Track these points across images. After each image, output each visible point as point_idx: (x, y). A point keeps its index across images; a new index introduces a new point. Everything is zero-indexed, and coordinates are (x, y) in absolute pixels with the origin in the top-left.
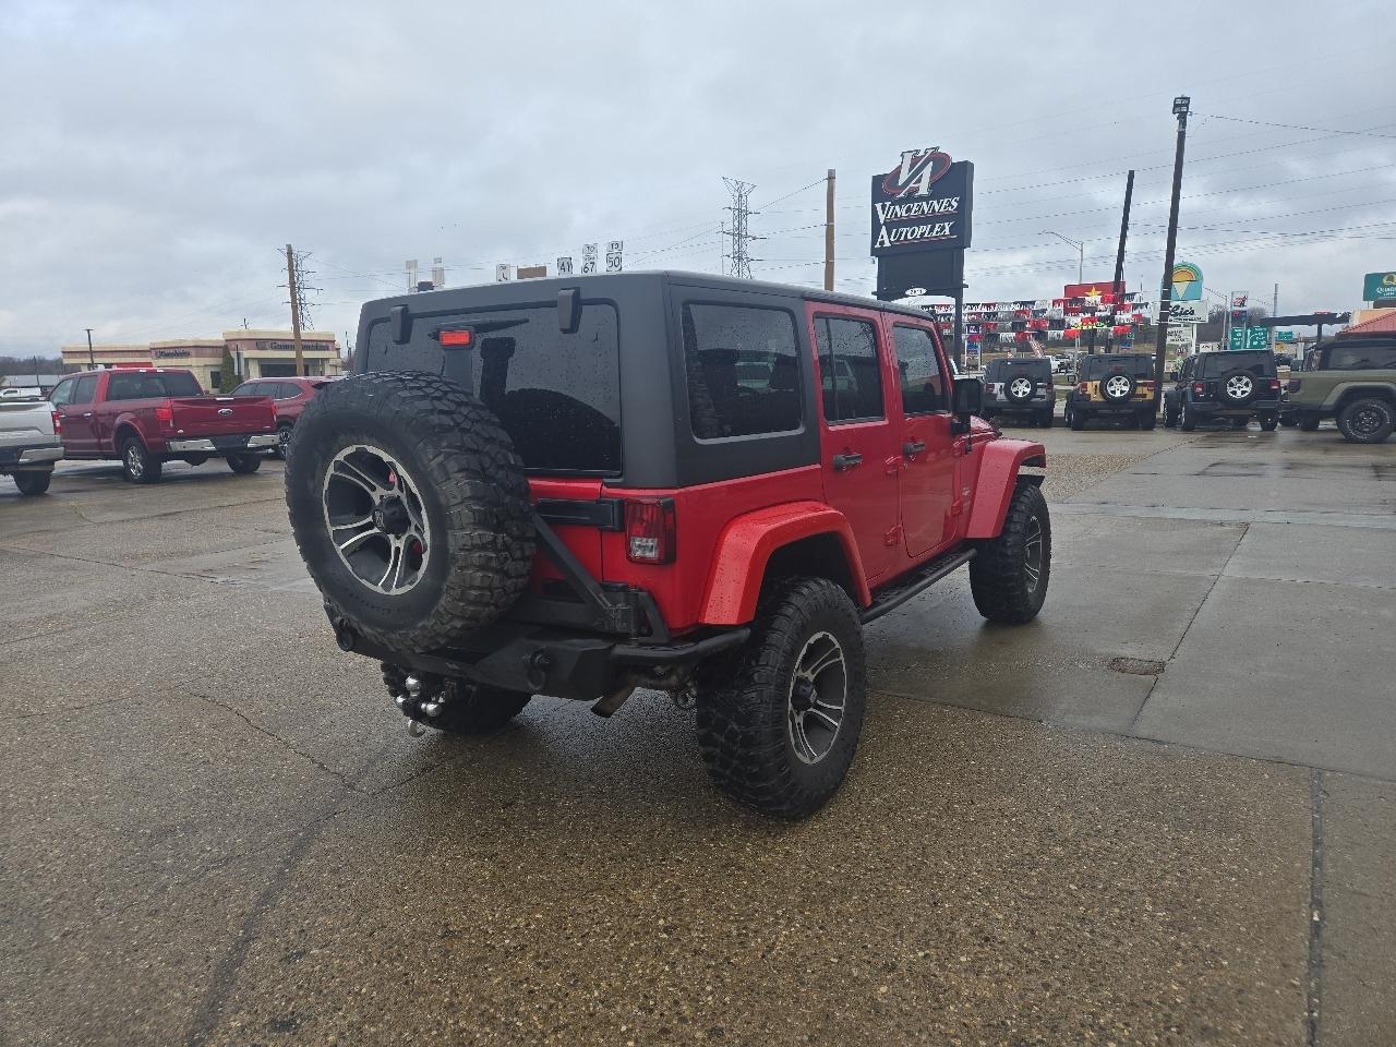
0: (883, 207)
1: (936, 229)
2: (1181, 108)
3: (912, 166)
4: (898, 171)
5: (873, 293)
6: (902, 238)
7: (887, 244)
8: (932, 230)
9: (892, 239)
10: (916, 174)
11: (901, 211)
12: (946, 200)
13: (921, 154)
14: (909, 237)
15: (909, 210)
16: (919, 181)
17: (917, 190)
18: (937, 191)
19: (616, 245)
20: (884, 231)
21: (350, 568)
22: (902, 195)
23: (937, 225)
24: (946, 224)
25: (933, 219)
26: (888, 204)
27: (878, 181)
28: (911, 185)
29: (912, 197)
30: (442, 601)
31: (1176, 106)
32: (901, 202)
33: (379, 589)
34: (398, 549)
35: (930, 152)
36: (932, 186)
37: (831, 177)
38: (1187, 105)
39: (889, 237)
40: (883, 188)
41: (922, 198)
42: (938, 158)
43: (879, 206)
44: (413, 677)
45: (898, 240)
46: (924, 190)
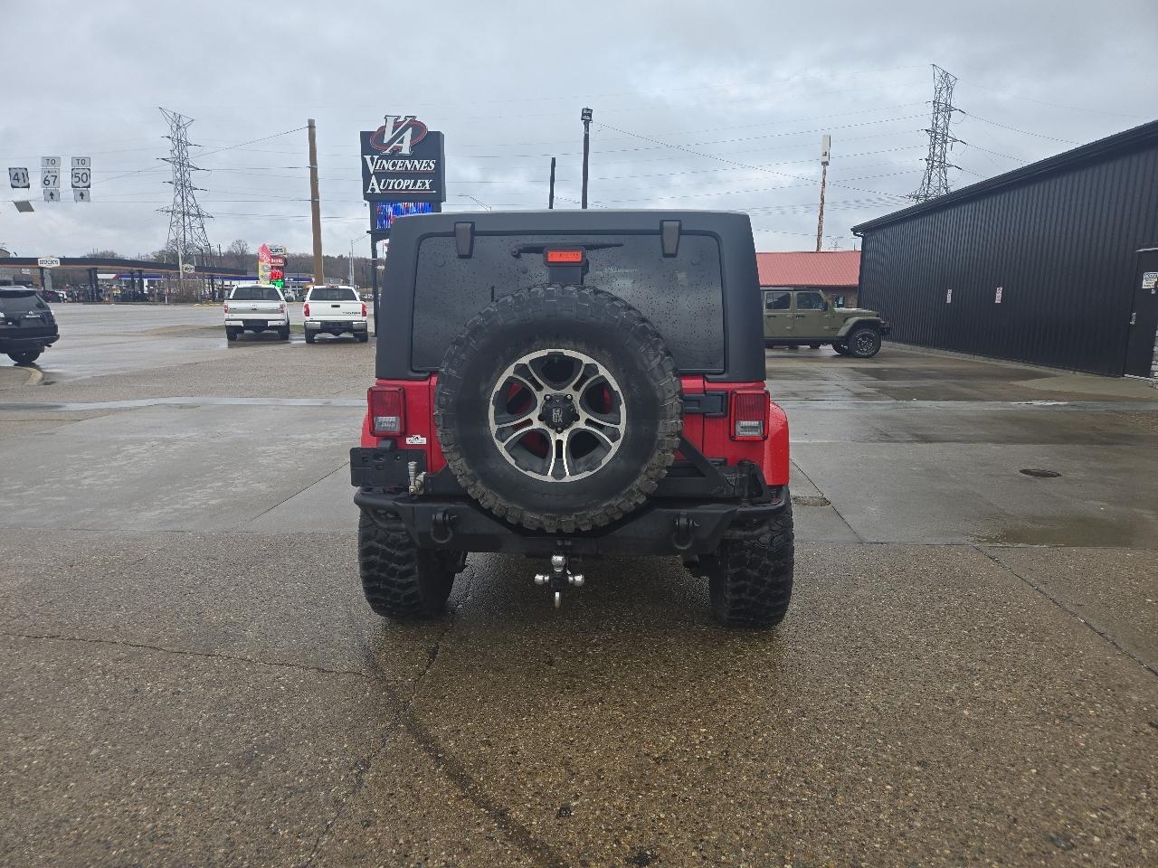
0: (372, 159)
1: (419, 184)
2: (587, 115)
3: (395, 129)
4: (382, 130)
5: (368, 232)
6: (390, 188)
7: (377, 191)
8: (415, 184)
9: (381, 187)
10: (398, 136)
11: (388, 165)
12: (425, 161)
13: (401, 120)
14: (396, 187)
15: (394, 165)
16: (402, 142)
17: (399, 149)
18: (417, 152)
19: (82, 161)
20: (374, 180)
21: (512, 462)
22: (387, 151)
23: (419, 181)
24: (426, 181)
25: (415, 175)
26: (376, 157)
27: (365, 136)
28: (395, 144)
29: (395, 154)
30: (638, 482)
31: (583, 114)
32: (387, 158)
33: (549, 478)
34: (559, 443)
35: (409, 119)
36: (412, 147)
37: (311, 126)
38: (590, 115)
39: (379, 185)
40: (371, 143)
41: (404, 157)
42: (417, 126)
43: (368, 158)
44: (558, 554)
45: (387, 189)
46: (406, 150)
